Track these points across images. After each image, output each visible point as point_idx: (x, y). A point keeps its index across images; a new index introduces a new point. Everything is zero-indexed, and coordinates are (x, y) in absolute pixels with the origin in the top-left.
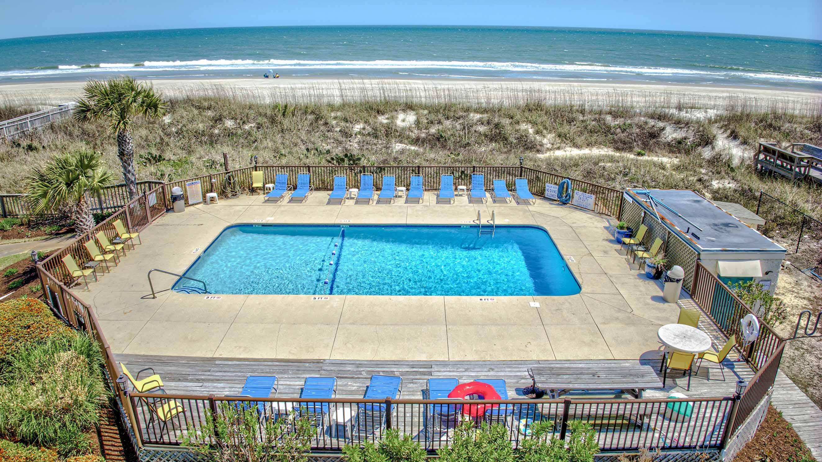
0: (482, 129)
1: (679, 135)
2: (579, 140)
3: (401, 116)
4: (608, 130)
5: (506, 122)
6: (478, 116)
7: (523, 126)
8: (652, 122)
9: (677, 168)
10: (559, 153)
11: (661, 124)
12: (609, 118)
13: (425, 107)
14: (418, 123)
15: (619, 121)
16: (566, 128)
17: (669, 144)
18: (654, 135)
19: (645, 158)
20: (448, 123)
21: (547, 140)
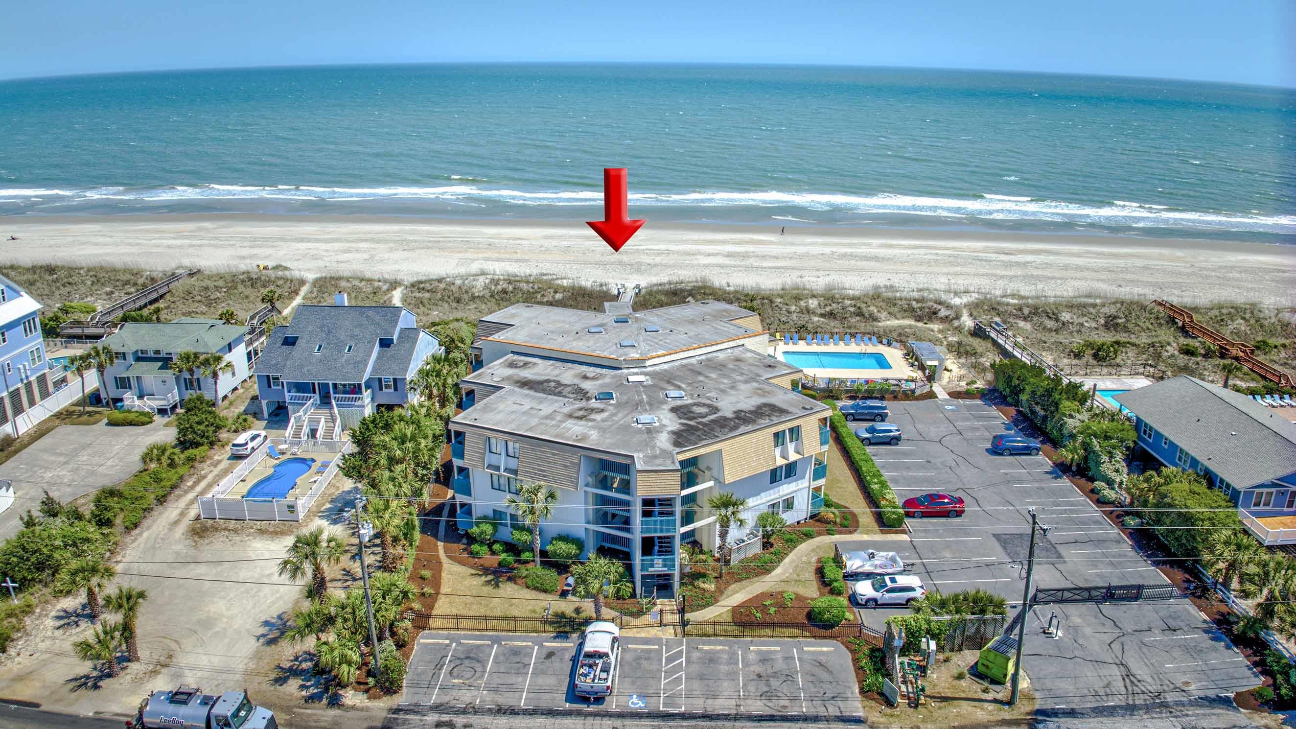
0: (852, 309)
1: (948, 313)
2: (898, 315)
3: (811, 301)
4: (913, 310)
5: (863, 306)
6: (849, 302)
7: (872, 308)
8: (935, 306)
9: (940, 331)
10: (888, 322)
11: (939, 307)
12: (914, 303)
13: (822, 296)
14: (819, 305)
15: (919, 305)
16: (892, 309)
17: (941, 318)
18: (935, 313)
19: (928, 326)
20: (834, 305)
21: (884, 315)
